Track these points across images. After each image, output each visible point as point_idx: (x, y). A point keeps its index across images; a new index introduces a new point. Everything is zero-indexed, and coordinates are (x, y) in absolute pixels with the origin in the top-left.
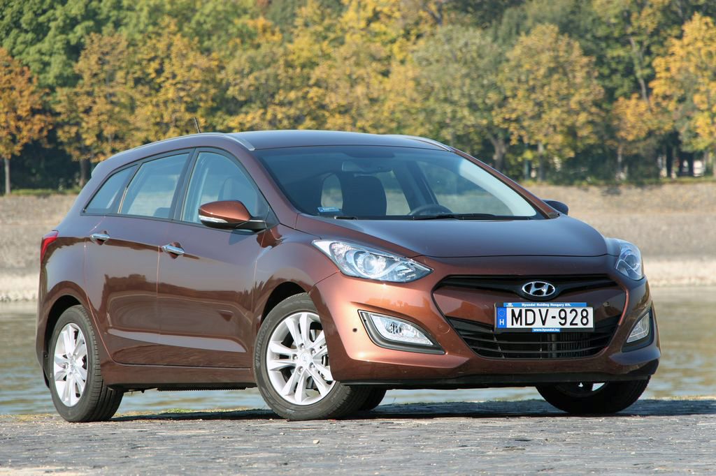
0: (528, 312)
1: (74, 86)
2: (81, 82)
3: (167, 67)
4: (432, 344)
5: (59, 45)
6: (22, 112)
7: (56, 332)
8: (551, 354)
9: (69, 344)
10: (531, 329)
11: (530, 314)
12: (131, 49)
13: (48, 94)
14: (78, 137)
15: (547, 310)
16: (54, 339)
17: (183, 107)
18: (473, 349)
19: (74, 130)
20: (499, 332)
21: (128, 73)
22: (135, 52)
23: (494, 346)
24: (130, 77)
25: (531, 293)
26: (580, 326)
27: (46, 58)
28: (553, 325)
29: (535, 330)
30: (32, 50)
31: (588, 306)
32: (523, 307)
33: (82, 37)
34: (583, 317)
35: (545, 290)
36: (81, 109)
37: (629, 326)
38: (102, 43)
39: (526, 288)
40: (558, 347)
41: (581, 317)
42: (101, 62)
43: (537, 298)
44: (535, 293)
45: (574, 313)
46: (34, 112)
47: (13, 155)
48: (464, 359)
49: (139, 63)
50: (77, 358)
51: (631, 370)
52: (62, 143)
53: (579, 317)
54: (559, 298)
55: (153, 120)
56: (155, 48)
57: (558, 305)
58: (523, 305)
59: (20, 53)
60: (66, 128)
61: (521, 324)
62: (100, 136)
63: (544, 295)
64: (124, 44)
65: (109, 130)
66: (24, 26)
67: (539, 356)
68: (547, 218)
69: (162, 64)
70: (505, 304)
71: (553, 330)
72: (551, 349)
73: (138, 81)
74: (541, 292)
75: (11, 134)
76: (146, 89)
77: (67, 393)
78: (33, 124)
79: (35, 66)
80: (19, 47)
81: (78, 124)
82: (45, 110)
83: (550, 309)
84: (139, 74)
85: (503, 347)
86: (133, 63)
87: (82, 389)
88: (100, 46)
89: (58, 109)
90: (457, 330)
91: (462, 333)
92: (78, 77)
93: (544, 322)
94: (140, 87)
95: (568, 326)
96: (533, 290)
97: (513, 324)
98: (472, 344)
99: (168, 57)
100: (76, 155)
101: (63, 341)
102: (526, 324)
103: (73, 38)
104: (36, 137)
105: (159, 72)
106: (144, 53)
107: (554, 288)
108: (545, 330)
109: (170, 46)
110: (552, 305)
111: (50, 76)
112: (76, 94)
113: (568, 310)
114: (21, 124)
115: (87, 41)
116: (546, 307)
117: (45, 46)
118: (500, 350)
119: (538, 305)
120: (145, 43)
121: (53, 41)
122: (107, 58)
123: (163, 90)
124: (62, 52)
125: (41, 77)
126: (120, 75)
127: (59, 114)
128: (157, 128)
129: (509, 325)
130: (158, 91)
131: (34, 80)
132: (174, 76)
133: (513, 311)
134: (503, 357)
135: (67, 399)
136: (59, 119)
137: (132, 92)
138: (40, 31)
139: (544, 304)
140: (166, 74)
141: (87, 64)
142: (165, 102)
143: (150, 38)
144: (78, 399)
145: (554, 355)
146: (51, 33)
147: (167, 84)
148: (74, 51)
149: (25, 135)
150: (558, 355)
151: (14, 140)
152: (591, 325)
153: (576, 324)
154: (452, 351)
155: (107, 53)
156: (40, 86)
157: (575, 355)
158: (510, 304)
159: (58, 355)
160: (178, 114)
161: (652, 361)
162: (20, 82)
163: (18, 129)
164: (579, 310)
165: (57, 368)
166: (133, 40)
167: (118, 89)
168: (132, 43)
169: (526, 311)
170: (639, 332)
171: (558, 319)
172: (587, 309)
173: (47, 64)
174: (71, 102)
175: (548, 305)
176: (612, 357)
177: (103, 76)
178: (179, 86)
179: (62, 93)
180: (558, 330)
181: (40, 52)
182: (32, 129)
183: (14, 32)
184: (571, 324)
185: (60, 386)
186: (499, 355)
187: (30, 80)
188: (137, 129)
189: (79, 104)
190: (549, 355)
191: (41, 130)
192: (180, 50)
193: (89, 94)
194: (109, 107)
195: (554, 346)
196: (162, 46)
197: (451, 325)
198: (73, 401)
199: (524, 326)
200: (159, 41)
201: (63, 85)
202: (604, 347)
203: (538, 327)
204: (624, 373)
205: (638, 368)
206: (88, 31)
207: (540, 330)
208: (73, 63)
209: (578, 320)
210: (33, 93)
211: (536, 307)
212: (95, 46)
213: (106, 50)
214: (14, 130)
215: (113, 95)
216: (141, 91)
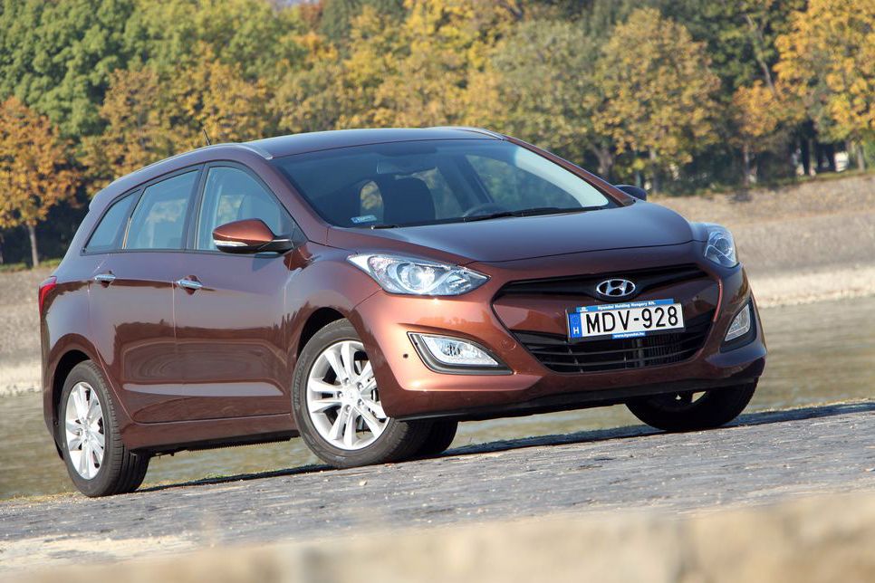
0: (606, 316)
1: (101, 134)
2: (109, 128)
3: (207, 101)
4: (496, 363)
5: (80, 87)
6: (44, 169)
7: (65, 394)
8: (638, 363)
9: (81, 407)
10: (612, 335)
11: (608, 318)
12: (163, 84)
13: (72, 146)
15: (628, 312)
16: (63, 402)
18: (547, 365)
20: (574, 343)
21: (162, 112)
22: (168, 87)
23: (570, 359)
24: (165, 116)
25: (607, 293)
26: (668, 326)
27: (66, 104)
28: (637, 328)
29: (616, 336)
30: (49, 95)
31: (676, 302)
32: (599, 311)
33: (105, 75)
34: (671, 316)
35: (623, 289)
36: (112, 160)
37: (727, 322)
38: (129, 80)
39: (600, 288)
40: (646, 354)
41: (667, 316)
42: (130, 102)
43: (616, 299)
44: (611, 293)
45: (660, 312)
46: (57, 168)
47: (38, 221)
48: (537, 378)
49: (174, 100)
50: (92, 423)
51: (733, 372)
53: (666, 316)
54: (641, 297)
56: (191, 81)
57: (640, 305)
58: (599, 308)
59: (35, 101)
61: (599, 331)
63: (623, 294)
64: (154, 78)
66: (37, 69)
67: (623, 366)
68: (620, 205)
69: (200, 98)
70: (577, 309)
71: (637, 335)
72: (637, 357)
73: (174, 121)
74: (619, 292)
75: (33, 196)
76: (185, 130)
77: (84, 464)
78: (59, 183)
79: (54, 115)
80: (34, 94)
82: (70, 165)
83: (631, 310)
84: (174, 112)
85: (581, 359)
86: (167, 101)
87: (101, 458)
88: (127, 85)
89: (85, 161)
90: (525, 345)
91: (531, 348)
92: (104, 123)
93: (625, 326)
94: (178, 128)
95: (654, 328)
96: (609, 289)
97: (589, 332)
98: (544, 360)
99: (207, 89)
101: (73, 404)
102: (605, 330)
103: (95, 78)
104: (62, 196)
105: (198, 107)
106: (179, 87)
107: (634, 285)
108: (627, 336)
109: (208, 75)
110: (633, 305)
111: (73, 125)
112: (105, 143)
113: (653, 310)
114: (44, 184)
115: (111, 79)
116: (626, 308)
117: (63, 90)
118: (577, 363)
119: (617, 306)
120: (179, 76)
121: (72, 83)
122: (137, 97)
123: (204, 129)
124: (84, 95)
125: (63, 126)
126: (153, 115)
127: (87, 168)
129: (585, 334)
130: (198, 130)
131: (55, 131)
132: (216, 111)
133: (588, 316)
134: (582, 372)
135: (85, 471)
136: (87, 173)
137: (169, 135)
138: (57, 73)
139: (624, 305)
140: (206, 109)
141: (113, 107)
143: (184, 69)
144: (97, 470)
145: (642, 364)
146: (69, 75)
147: (209, 121)
148: (97, 93)
149: (50, 197)
150: (647, 363)
151: (38, 203)
152: (681, 324)
153: (664, 325)
154: (522, 370)
155: (136, 92)
156: (62, 138)
157: (665, 361)
158: (584, 309)
159: (70, 421)
161: (756, 361)
162: (39, 135)
163: (42, 190)
164: (666, 308)
165: (70, 436)
166: (164, 73)
167: (153, 132)
168: (164, 77)
169: (604, 315)
170: (738, 328)
171: (642, 321)
172: (675, 306)
173: (67, 111)
174: (99, 152)
175: (628, 306)
176: (708, 359)
177: (133, 118)
178: (223, 122)
179: (88, 143)
180: (643, 334)
181: (59, 98)
182: (58, 188)
183: (27, 77)
184: (658, 325)
185: (75, 457)
186: (576, 369)
187: (50, 131)
189: (109, 154)
190: (636, 364)
191: (68, 188)
192: (221, 80)
193: (120, 141)
194: (144, 154)
195: (640, 353)
196: (198, 77)
197: (518, 340)
198: (92, 472)
199: (602, 333)
200: (195, 72)
201: (87, 134)
202: (698, 349)
203: (619, 332)
204: (725, 377)
205: (742, 369)
206: (111, 68)
207: (622, 336)
208: (98, 107)
209: (665, 320)
210: (54, 146)
211: (615, 309)
212: (121, 84)
213: (134, 88)
214: (36, 192)
215: (147, 139)
216: (180, 132)
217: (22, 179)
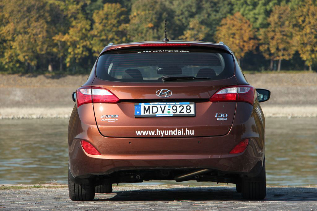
1: (267, 28)
2: (270, 26)
3: (307, 20)
5: (262, 11)
6: (246, 39)
12: (292, 12)
13: (256, 31)
14: (268, 49)
17: (313, 36)
19: (266, 46)
21: (290, 22)
22: (294, 13)
24: (291, 24)
27: (257, 16)
30: (251, 13)
33: (272, 7)
36: (270, 38)
38: (280, 9)
42: (280, 18)
46: (250, 39)
47: (241, 57)
49: (295, 18)
52: (262, 52)
55: (300, 42)
56: (302, 11)
59: (246, 14)
60: (263, 46)
62: (278, 49)
64: (289, 9)
65: (281, 46)
66: (249, 3)
69: (305, 18)
73: (294, 26)
75: (240, 48)
78: (250, 44)
79: (252, 20)
80: (247, 12)
81: (268, 44)
82: (255, 38)
84: (295, 22)
86: (292, 18)
88: (279, 11)
89: (260, 37)
92: (269, 24)
94: (296, 28)
99: (308, 15)
100: (267, 57)
103: (268, 8)
104: (251, 49)
105: (303, 21)
106: (298, 13)
109: (308, 10)
111: (258, 24)
112: (268, 31)
114: (245, 44)
115: (273, 9)
117: (256, 11)
120: (298, 9)
121: (260, 9)
122: (282, 16)
123: (305, 29)
124: (263, 13)
125: (254, 24)
126: (287, 23)
127: (260, 40)
128: (302, 45)
130: (303, 29)
131: (251, 26)
132: (310, 23)
136: (261, 42)
137: (291, 30)
138: (255, 5)
140: (307, 22)
141: (273, 19)
142: (306, 35)
143: (300, 7)
146: (259, 6)
147: (307, 27)
148: (268, 13)
149: (246, 48)
151: (242, 50)
155: (282, 14)
156: (254, 28)
160: (311, 40)
162: (245, 27)
163: (244, 46)
166: (294, 8)
167: (286, 29)
168: (292, 9)
173: (257, 19)
174: (266, 34)
177: (280, 23)
178: (312, 27)
179: (262, 31)
181: (255, 14)
182: (249, 46)
183: (245, 6)
187: (249, 26)
188: (293, 46)
189: (269, 36)
191: (253, 46)
192: (313, 12)
193: (274, 31)
194: (281, 37)
196: (305, 10)
200: (304, 8)
201: (262, 28)
206: (274, 4)
208: (267, 18)
210: (250, 31)
212: (277, 11)
213: (281, 12)
214: (242, 47)
215: (283, 31)
216: (296, 30)
217: (237, 42)
